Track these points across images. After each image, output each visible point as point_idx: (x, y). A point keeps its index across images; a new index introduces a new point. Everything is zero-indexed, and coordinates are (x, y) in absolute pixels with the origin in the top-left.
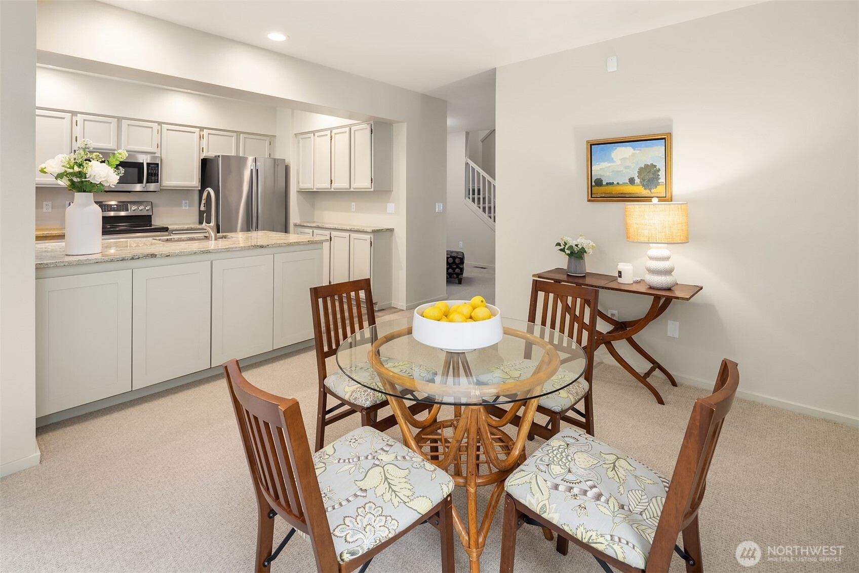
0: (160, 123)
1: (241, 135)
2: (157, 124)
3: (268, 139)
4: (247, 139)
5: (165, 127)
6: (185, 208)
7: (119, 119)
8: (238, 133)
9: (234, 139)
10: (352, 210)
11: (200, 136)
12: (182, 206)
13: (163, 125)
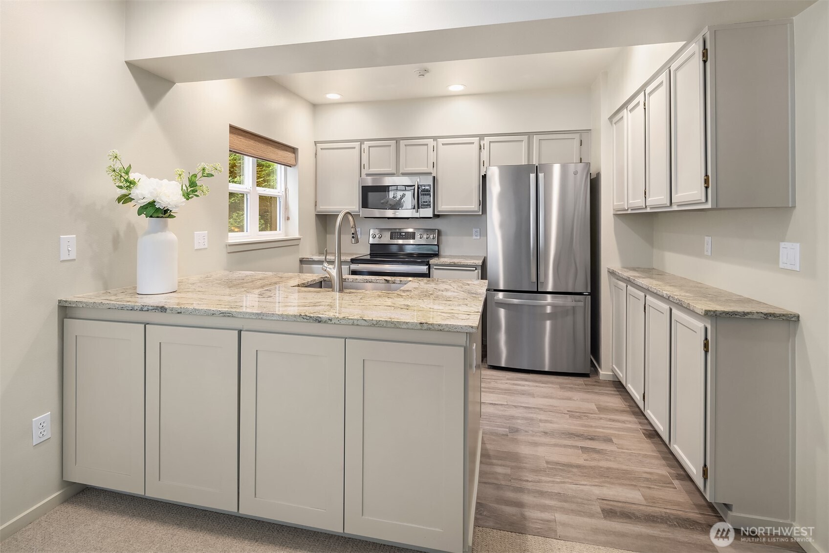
0: (435, 138)
1: (535, 136)
2: (432, 140)
3: (577, 136)
4: (543, 142)
5: (440, 141)
6: (476, 238)
7: (397, 140)
8: (530, 135)
9: (524, 145)
10: (706, 253)
11: (480, 146)
12: (472, 236)
13: (438, 140)
